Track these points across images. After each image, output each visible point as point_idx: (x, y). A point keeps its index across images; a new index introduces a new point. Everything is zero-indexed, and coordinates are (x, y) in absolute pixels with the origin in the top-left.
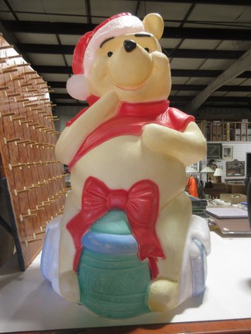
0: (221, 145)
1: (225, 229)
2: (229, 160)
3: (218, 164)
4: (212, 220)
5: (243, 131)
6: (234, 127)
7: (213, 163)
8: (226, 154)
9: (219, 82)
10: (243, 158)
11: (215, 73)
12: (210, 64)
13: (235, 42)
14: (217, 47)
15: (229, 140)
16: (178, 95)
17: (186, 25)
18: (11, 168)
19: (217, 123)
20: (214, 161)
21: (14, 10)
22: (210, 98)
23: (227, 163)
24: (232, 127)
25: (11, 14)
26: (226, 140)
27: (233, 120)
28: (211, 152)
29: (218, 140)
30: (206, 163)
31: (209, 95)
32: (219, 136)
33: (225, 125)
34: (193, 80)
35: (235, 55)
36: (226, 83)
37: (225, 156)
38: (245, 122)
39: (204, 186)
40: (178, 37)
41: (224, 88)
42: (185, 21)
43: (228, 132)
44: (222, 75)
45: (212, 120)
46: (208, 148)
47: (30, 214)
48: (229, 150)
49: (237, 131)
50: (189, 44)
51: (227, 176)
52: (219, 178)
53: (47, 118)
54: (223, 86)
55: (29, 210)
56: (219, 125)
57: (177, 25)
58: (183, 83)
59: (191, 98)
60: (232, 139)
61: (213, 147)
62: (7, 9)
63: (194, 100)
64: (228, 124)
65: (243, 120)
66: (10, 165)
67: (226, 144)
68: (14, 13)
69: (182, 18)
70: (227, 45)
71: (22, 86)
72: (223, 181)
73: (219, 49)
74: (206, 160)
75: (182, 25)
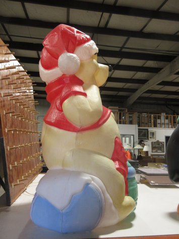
0: (147, 130)
1: (152, 182)
2: (154, 140)
3: (145, 143)
4: (143, 176)
5: (163, 121)
6: (156, 118)
7: (143, 142)
8: (152, 136)
9: (146, 87)
10: (163, 140)
11: (143, 82)
12: (140, 75)
13: (156, 62)
14: (144, 65)
15: (153, 126)
16: (118, 95)
17: (124, 50)
18: (6, 131)
19: (145, 115)
20: (143, 141)
21: (10, 34)
22: (140, 98)
23: (152, 143)
24: (155, 118)
25: (7, 36)
26: (151, 127)
27: (155, 113)
28: (141, 135)
29: (146, 127)
30: (138, 142)
31: (139, 96)
32: (146, 124)
33: (150, 116)
34: (128, 85)
35: (156, 70)
36: (150, 88)
37: (150, 138)
38: (163, 115)
39: (137, 158)
41: (149, 91)
42: (123, 47)
43: (152, 121)
44: (147, 83)
45: (141, 113)
46: (139, 132)
47: (16, 165)
48: (153, 134)
49: (158, 121)
50: (125, 62)
51: (152, 152)
52: (147, 152)
53: (30, 102)
54: (148, 90)
55: (16, 163)
56: (146, 116)
57: (118, 49)
58: (121, 87)
59: (127, 97)
60: (155, 126)
61: (142, 132)
62: (4, 33)
63: (129, 99)
64: (152, 115)
65: (162, 114)
66: (6, 129)
67: (151, 130)
68: (9, 36)
69: (121, 46)
70: (150, 64)
71: (17, 79)
72: (149, 155)
73: (145, 66)
74: (137, 140)
75: (121, 49)
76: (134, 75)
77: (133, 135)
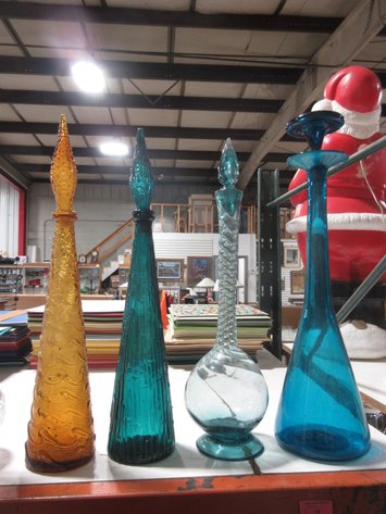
2: (296, 268)
8: (291, 259)
12: (243, 120)
13: (264, 86)
14: (242, 94)
17: (177, 60)
23: (292, 272)
26: (290, 237)
36: (270, 149)
37: (288, 262)
40: (169, 78)
42: (171, 54)
44: (264, 138)
50: (195, 88)
54: (268, 154)
57: (164, 60)
67: (290, 244)
69: (165, 49)
70: (255, 90)
73: (245, 96)
74: (255, 268)
75: (171, 60)
76: (231, 121)
77: (246, 257)
